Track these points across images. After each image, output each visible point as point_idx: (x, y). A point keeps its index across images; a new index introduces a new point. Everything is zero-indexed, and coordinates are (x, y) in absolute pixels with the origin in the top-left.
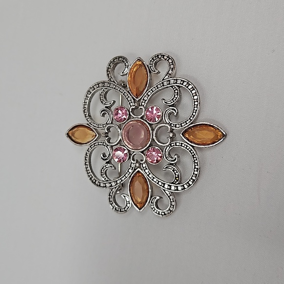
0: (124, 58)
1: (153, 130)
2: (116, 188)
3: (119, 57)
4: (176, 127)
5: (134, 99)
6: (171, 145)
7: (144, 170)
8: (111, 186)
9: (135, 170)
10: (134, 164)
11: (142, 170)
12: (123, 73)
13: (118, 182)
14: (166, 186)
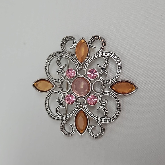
0: (73, 38)
1: (92, 84)
2: (66, 120)
3: (69, 37)
4: (106, 82)
5: (79, 64)
6: (103, 93)
7: (85, 109)
8: (63, 119)
9: (79, 109)
10: (78, 105)
11: (84, 109)
12: (72, 47)
13: (68, 116)
14: (99, 119)
